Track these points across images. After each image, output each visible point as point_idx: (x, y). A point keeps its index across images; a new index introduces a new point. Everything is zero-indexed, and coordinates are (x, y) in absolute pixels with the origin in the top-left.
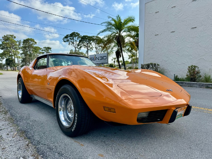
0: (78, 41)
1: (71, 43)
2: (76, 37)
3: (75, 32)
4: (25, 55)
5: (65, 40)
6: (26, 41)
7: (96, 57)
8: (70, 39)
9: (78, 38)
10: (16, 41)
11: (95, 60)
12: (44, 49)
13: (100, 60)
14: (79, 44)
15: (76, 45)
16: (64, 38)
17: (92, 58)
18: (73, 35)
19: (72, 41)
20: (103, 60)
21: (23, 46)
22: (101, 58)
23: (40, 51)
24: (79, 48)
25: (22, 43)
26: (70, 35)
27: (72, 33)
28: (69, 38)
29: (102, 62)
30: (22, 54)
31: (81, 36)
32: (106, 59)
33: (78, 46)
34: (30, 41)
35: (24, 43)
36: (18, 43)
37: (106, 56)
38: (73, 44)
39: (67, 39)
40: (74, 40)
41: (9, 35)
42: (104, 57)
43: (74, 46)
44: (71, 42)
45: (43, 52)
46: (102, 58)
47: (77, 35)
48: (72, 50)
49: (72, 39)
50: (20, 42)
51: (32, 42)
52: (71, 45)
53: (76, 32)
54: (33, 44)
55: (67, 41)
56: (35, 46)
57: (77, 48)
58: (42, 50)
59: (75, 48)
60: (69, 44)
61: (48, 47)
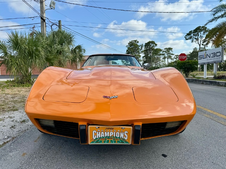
0: (205, 36)
1: (195, 40)
2: (202, 31)
3: (200, 27)
4: (146, 58)
5: (188, 38)
6: (147, 44)
7: (206, 54)
8: (194, 35)
9: (204, 33)
10: (139, 45)
11: (205, 58)
12: (165, 50)
13: (212, 57)
14: (205, 40)
15: (201, 42)
16: (186, 36)
17: (202, 56)
18: (198, 30)
19: (197, 37)
20: (216, 57)
21: (145, 49)
22: (213, 55)
23: (161, 53)
24: (205, 45)
25: (144, 47)
26: (194, 30)
27: (197, 28)
28: (192, 35)
29: (214, 60)
30: (143, 57)
31: (209, 29)
32: (220, 56)
33: (204, 43)
34: (151, 44)
35: (146, 46)
36: (140, 47)
37: (220, 52)
38: (197, 41)
39: (190, 36)
40: (199, 36)
41: (133, 41)
42: (217, 53)
43: (199, 44)
44: (195, 38)
45: (164, 53)
46: (215, 55)
47: (203, 29)
48: (195, 48)
49: (196, 36)
50: (142, 46)
51: (152, 45)
52: (194, 42)
53: (202, 26)
54: (153, 46)
55: (190, 39)
56: (156, 48)
57: (203, 45)
58: (162, 51)
59: (200, 45)
60: (192, 41)
61: (169, 48)
